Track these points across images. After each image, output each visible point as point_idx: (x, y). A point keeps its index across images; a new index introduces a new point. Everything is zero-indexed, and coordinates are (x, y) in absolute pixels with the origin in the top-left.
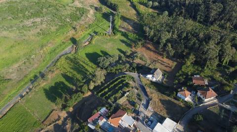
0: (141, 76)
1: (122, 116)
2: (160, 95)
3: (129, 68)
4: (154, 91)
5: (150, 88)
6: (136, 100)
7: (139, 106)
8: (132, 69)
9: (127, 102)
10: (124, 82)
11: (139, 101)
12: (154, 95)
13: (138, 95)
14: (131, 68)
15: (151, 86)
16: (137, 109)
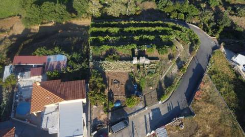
0: (223, 49)
1: (65, 98)
2: (228, 122)
3: (209, 22)
4: (221, 100)
5: (219, 87)
6: (149, 90)
7: (141, 106)
8: (213, 28)
9: (124, 80)
10: (163, 37)
11: (154, 94)
12: (210, 108)
13: (169, 82)
14: (213, 24)
15: (226, 84)
16: (129, 109)
